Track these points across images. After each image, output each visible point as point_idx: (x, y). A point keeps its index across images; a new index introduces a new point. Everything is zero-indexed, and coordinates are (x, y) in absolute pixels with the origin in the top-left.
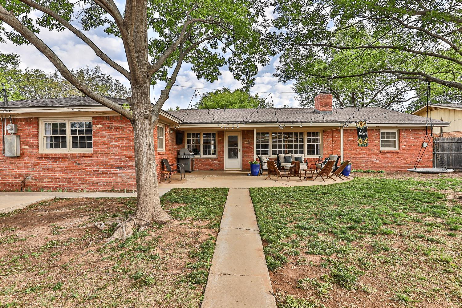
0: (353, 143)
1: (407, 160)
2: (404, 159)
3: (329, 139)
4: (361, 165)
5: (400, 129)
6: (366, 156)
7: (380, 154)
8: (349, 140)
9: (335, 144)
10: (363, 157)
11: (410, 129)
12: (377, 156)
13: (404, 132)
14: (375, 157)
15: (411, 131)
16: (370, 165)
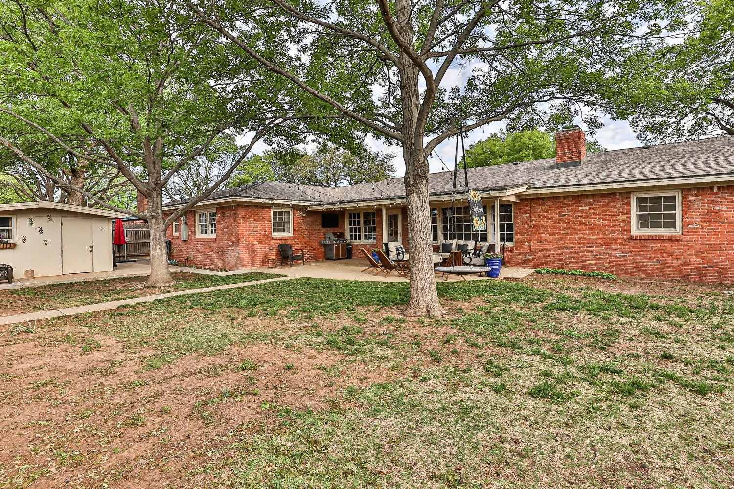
0: (571, 221)
1: (703, 255)
2: (697, 253)
3: (525, 215)
4: (589, 262)
5: (686, 189)
6: (598, 245)
7: (632, 243)
8: (562, 216)
9: (536, 224)
10: (593, 247)
11: (712, 189)
12: (625, 246)
13: (696, 195)
14: (618, 247)
15: (715, 190)
16: (609, 263)
